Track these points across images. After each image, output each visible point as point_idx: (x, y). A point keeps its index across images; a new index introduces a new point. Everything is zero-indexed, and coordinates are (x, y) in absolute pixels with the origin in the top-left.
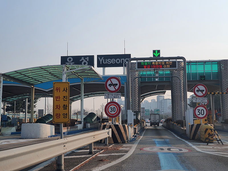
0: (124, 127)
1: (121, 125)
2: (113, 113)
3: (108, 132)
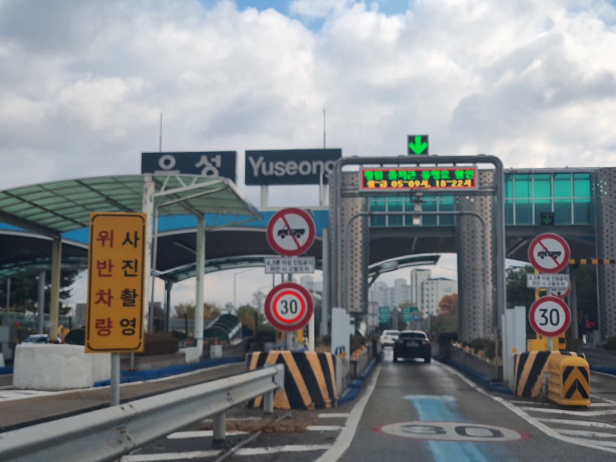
0: (322, 358)
2: (289, 316)
3: (273, 377)
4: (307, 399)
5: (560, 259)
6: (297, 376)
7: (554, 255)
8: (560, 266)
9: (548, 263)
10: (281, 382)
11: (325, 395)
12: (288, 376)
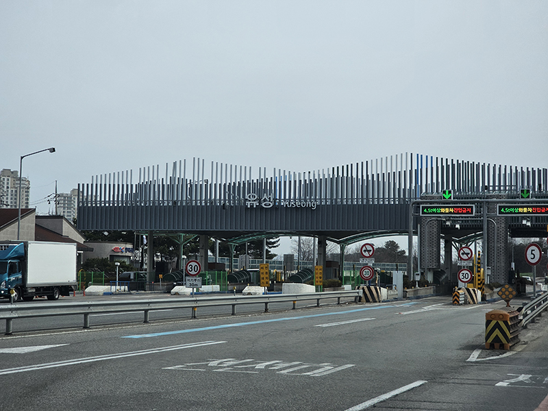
0: (376, 289)
1: (372, 288)
2: (367, 276)
3: (358, 292)
4: (371, 300)
5: (469, 256)
6: (367, 292)
7: (467, 254)
8: (469, 258)
9: (465, 257)
10: (361, 294)
11: (377, 300)
12: (364, 292)
